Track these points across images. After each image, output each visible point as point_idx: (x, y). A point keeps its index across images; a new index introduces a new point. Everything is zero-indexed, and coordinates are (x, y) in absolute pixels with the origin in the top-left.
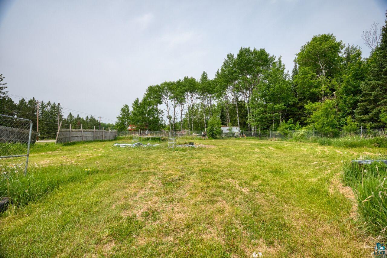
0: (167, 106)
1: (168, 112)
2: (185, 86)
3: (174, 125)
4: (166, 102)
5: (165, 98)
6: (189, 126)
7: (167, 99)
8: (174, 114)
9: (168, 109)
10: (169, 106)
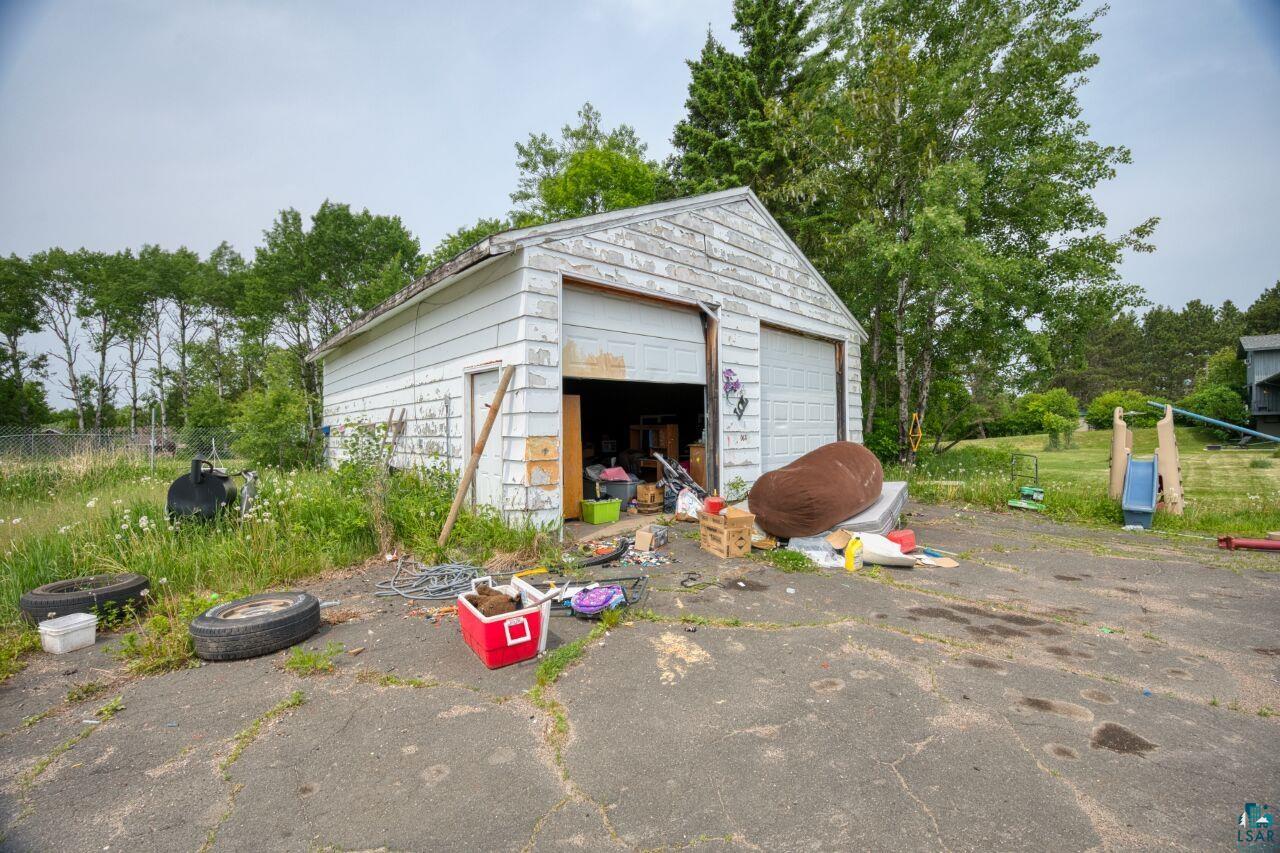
0: (66, 341)
1: (71, 365)
2: (144, 278)
3: (98, 414)
4: (61, 327)
5: (56, 308)
6: (164, 418)
7: (66, 315)
8: (102, 374)
9: (69, 353)
10: (75, 344)
